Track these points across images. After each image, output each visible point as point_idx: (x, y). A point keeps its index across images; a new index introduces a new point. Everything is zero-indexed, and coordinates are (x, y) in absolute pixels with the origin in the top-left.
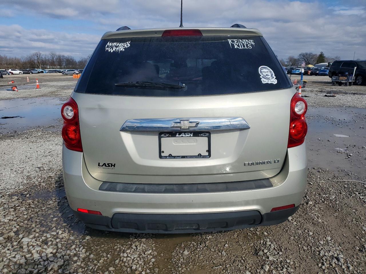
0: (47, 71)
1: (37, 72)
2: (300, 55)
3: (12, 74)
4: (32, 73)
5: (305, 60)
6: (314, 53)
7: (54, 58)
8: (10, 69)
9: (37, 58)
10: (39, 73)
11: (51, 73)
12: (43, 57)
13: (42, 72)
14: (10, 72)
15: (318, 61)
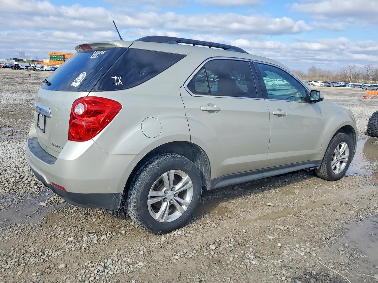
0: (350, 85)
1: (339, 85)
3: (314, 85)
4: (333, 86)
7: (369, 72)
8: (313, 81)
9: (350, 71)
10: (341, 86)
11: (354, 87)
12: (357, 70)
13: (345, 86)
14: (312, 84)
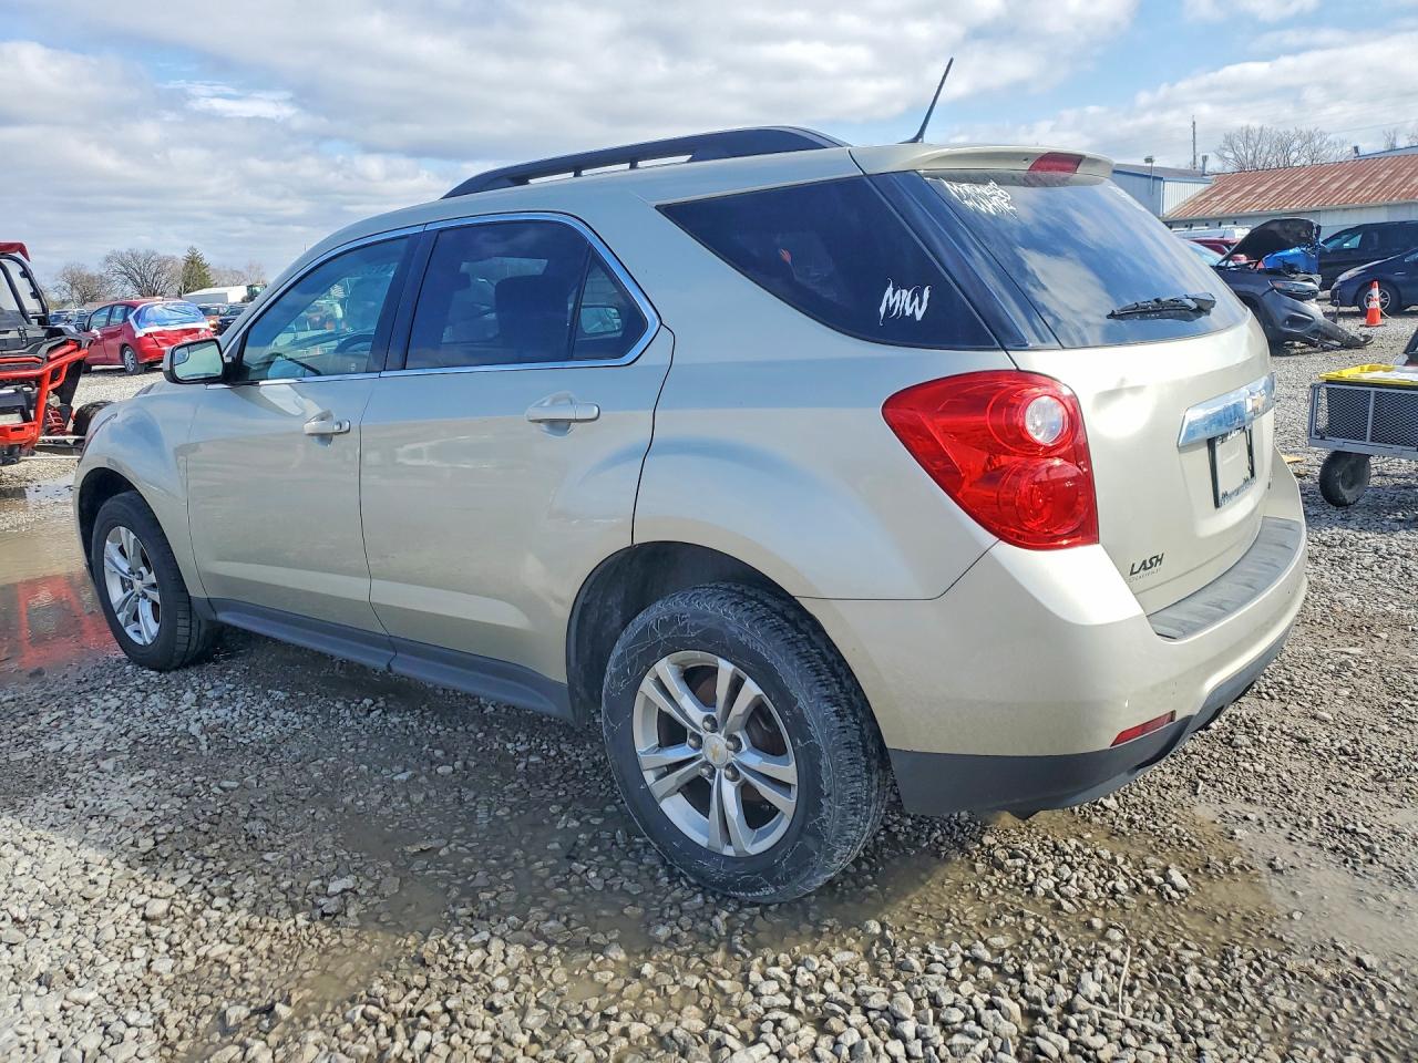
2: (108, 260)
5: (131, 278)
6: (163, 252)
15: (187, 284)
